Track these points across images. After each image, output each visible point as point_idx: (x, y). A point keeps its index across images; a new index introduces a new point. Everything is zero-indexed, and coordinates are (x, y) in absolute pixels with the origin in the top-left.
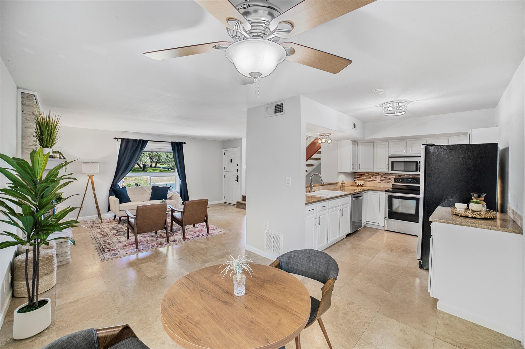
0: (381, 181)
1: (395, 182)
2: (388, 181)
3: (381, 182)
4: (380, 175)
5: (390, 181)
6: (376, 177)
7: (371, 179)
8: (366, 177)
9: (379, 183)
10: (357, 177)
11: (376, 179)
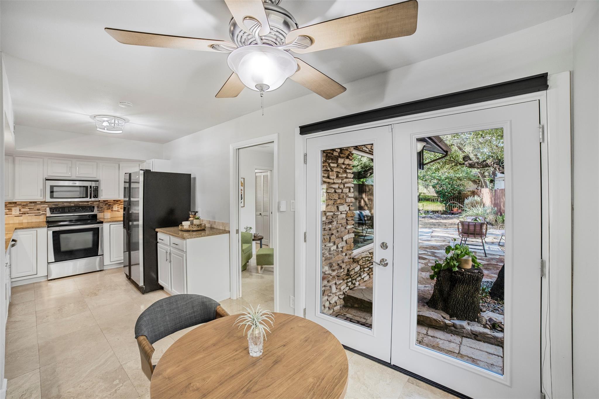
1: (52, 212)
2: (35, 213)
4: (20, 205)
5: (40, 213)
6: (11, 209)
9: (17, 217)
11: (12, 212)
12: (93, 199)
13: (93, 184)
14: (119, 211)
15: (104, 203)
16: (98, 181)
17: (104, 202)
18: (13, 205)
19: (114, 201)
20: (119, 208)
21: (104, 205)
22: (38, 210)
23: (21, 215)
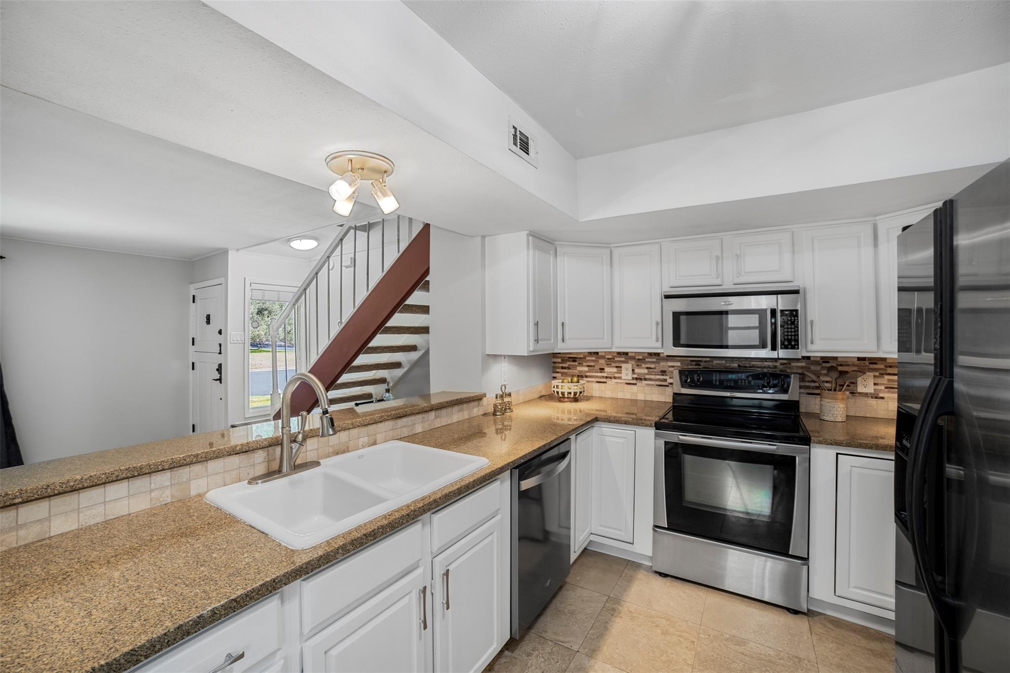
0: (636, 379)
1: (684, 384)
2: (658, 379)
3: (636, 384)
4: (633, 358)
5: (665, 380)
6: (621, 367)
7: (605, 375)
8: (588, 366)
9: (629, 386)
10: (562, 368)
11: (621, 373)
12: (782, 353)
13: (782, 303)
14: (883, 398)
15: (824, 365)
16: (796, 292)
17: (824, 362)
18: (623, 359)
19: (859, 359)
20: (883, 388)
21: (825, 372)
22: (663, 372)
23: (634, 382)
